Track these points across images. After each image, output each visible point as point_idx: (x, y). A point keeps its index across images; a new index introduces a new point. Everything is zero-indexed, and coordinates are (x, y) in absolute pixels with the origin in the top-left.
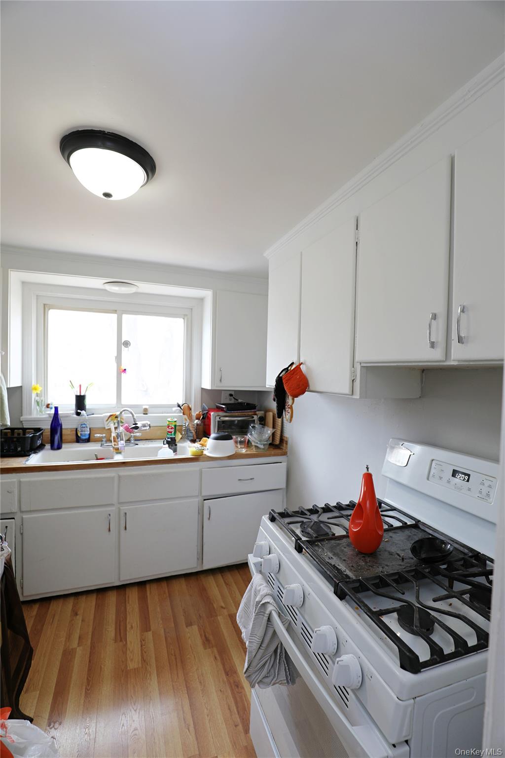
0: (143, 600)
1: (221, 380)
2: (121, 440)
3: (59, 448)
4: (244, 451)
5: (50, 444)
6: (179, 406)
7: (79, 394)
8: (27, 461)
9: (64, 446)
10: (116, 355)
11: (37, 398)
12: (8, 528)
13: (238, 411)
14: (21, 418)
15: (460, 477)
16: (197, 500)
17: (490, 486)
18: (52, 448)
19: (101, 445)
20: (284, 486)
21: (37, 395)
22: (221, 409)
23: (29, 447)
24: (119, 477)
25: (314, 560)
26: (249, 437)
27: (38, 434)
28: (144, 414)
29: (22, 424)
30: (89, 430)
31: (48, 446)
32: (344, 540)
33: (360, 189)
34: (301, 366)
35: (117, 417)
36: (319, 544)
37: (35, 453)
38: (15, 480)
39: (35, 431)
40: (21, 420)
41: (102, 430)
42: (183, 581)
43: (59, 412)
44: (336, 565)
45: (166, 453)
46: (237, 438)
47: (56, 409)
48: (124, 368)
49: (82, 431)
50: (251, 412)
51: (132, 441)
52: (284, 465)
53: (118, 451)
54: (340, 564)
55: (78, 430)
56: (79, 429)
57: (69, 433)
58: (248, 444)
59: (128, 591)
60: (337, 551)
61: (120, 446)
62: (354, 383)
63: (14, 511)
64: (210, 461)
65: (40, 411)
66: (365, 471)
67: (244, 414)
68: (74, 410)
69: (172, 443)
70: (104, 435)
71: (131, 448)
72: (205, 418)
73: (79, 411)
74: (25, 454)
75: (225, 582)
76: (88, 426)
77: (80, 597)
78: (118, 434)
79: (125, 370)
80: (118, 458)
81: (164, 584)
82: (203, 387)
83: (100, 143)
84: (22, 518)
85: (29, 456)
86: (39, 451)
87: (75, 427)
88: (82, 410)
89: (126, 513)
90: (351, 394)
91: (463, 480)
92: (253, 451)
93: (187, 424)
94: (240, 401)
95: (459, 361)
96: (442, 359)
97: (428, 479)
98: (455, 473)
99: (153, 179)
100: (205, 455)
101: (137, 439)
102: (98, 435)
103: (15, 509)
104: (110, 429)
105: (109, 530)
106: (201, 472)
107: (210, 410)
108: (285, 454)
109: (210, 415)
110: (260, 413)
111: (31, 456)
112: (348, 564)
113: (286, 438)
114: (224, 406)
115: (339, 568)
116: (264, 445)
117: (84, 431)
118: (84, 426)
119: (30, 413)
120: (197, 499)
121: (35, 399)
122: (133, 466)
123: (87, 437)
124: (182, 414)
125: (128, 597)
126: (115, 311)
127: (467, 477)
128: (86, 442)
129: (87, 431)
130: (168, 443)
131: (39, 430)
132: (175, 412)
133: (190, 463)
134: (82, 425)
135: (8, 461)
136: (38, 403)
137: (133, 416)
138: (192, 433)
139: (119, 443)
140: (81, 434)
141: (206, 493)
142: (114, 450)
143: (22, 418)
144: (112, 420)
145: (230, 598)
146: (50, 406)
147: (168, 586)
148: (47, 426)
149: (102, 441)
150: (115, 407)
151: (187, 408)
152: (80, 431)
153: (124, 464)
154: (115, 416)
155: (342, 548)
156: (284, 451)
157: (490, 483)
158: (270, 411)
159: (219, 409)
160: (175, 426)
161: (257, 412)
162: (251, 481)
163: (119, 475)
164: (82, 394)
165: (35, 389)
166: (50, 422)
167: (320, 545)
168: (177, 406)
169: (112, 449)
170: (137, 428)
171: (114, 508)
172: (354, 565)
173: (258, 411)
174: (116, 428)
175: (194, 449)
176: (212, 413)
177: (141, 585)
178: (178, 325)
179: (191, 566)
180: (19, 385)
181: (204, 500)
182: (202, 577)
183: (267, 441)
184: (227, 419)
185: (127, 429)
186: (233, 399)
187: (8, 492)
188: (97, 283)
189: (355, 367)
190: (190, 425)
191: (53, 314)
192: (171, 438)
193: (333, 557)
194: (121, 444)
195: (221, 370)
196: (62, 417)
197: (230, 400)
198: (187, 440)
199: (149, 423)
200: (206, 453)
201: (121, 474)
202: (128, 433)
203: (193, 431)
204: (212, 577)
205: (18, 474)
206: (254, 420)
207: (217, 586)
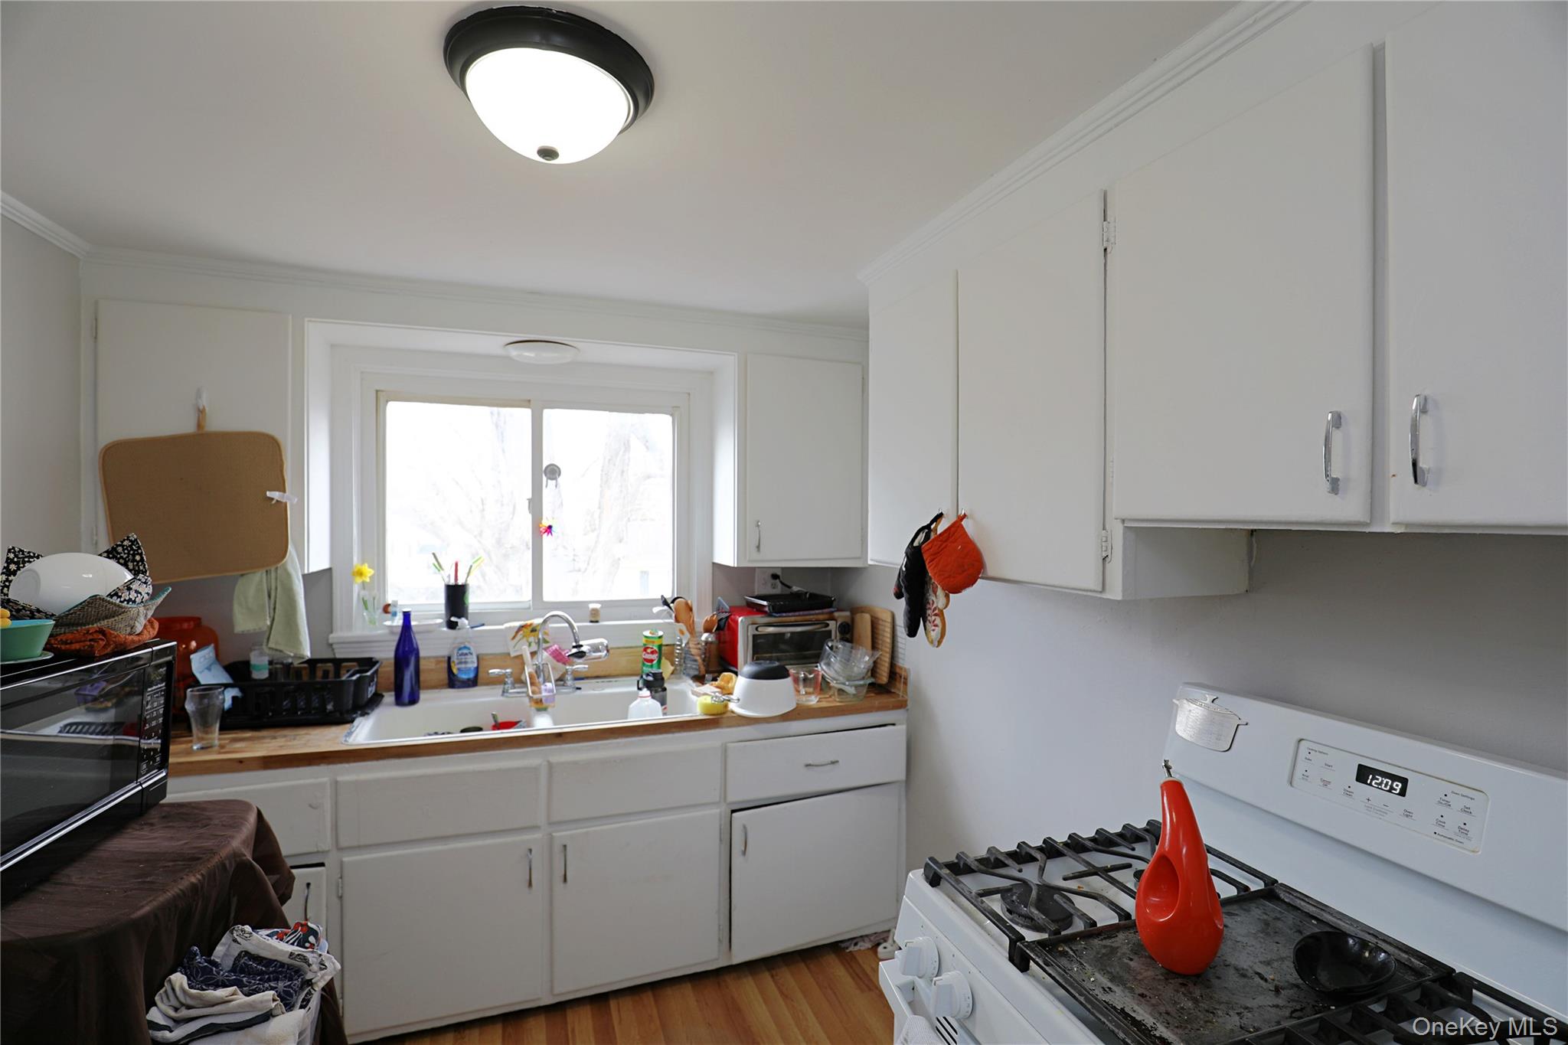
0: (605, 1032)
1: (758, 547)
2: (545, 681)
3: (413, 700)
4: (813, 701)
5: (393, 693)
6: (665, 603)
7: (452, 582)
8: (350, 734)
9: (424, 695)
10: (530, 496)
11: (363, 593)
12: (311, 887)
13: (797, 613)
14: (331, 636)
15: (1381, 784)
16: (716, 811)
17: (1466, 810)
18: (399, 701)
19: (503, 692)
20: (900, 774)
21: (364, 585)
22: (759, 609)
23: (351, 702)
24: (550, 766)
25: (1074, 997)
26: (822, 668)
27: (369, 674)
28: (592, 622)
29: (333, 650)
30: (475, 660)
31: (389, 698)
32: (1121, 936)
33: (1110, 130)
34: (964, 523)
35: (534, 630)
36: (1067, 949)
37: (363, 715)
38: (325, 779)
39: (359, 666)
40: (330, 641)
41: (504, 658)
42: (687, 988)
43: (413, 623)
44: (1126, 1010)
45: (645, 709)
46: (798, 673)
47: (407, 616)
48: (547, 525)
49: (461, 663)
50: (822, 614)
51: (569, 683)
52: (901, 729)
53: (540, 706)
54: (1136, 1008)
55: (452, 660)
56: (454, 659)
57: (432, 666)
58: (822, 686)
59: (571, 1015)
60: (1116, 969)
61: (544, 694)
62: (1108, 566)
63: (324, 847)
64: (743, 725)
65: (370, 622)
66: (1164, 777)
67: (808, 617)
68: (444, 616)
69: (655, 685)
70: (508, 670)
71: (566, 698)
72: (724, 629)
73: (453, 619)
74: (343, 717)
75: (782, 993)
76: (472, 650)
77: (467, 1032)
78: (538, 667)
79: (550, 527)
80: (543, 724)
81: (648, 998)
82: (718, 560)
83: (537, 39)
84: (342, 863)
85: (352, 721)
86: (373, 710)
87: (445, 653)
88: (459, 617)
89: (565, 846)
90: (1100, 590)
91: (1389, 791)
92: (835, 702)
93: (684, 642)
94: (795, 589)
95: (1407, 525)
96: (1362, 520)
97: (1291, 783)
98: (1364, 774)
99: (646, 114)
100: (733, 712)
101: (579, 678)
102: (496, 671)
103: (326, 844)
104: (520, 657)
105: (530, 884)
106: (725, 750)
107: (736, 610)
108: (902, 705)
109: (736, 622)
110: (843, 616)
111: (356, 722)
112: (1153, 1005)
113: (905, 670)
114: (765, 603)
115: (1139, 1018)
116: (856, 687)
117: (466, 663)
118: (465, 651)
119: (350, 627)
120: (718, 811)
121: (359, 595)
122: (578, 742)
123: (472, 675)
124: (672, 621)
125: (573, 1030)
126: (525, 403)
127: (1398, 786)
128: (469, 686)
129: (473, 662)
130: (648, 685)
131: (369, 663)
132: (658, 616)
133: (702, 732)
134: (460, 649)
135: (308, 737)
136: (365, 603)
137: (571, 626)
138: (696, 661)
139: (543, 687)
140: (459, 669)
141: (736, 796)
142: (533, 704)
143: (333, 637)
144: (524, 636)
145: (796, 1030)
146: (391, 609)
147: (656, 1001)
148: (386, 653)
149: (505, 683)
150: (529, 608)
151: (684, 605)
152: (456, 661)
153: (559, 738)
154: (530, 629)
155: (1126, 961)
156: (900, 698)
157: (1468, 803)
158: (863, 612)
159: (752, 609)
160: (660, 646)
161: (836, 614)
162: (832, 766)
163: (548, 761)
164: (460, 582)
165: (360, 574)
166: (395, 644)
167: (1071, 953)
168: (661, 602)
169: (527, 700)
170: (581, 655)
171: (537, 835)
172: (1169, 1009)
173: (838, 610)
174: (533, 654)
175: (708, 700)
176: (740, 619)
177: (599, 1001)
178: (659, 427)
179: (706, 956)
180: (325, 565)
181: (733, 811)
182: (729, 979)
183: (863, 678)
184: (771, 630)
185: (558, 656)
186: (779, 585)
187: (310, 806)
188: (491, 344)
189: (1107, 527)
190: (691, 645)
191: (396, 412)
192: (654, 675)
193: (1114, 988)
194: (546, 690)
195: (758, 526)
196: (419, 633)
197: (774, 586)
198: (684, 677)
199: (605, 642)
200: (732, 706)
201: (555, 759)
202: (560, 665)
203: (698, 658)
204: (750, 979)
205: (332, 767)
206: (830, 631)
207: (766, 1001)
